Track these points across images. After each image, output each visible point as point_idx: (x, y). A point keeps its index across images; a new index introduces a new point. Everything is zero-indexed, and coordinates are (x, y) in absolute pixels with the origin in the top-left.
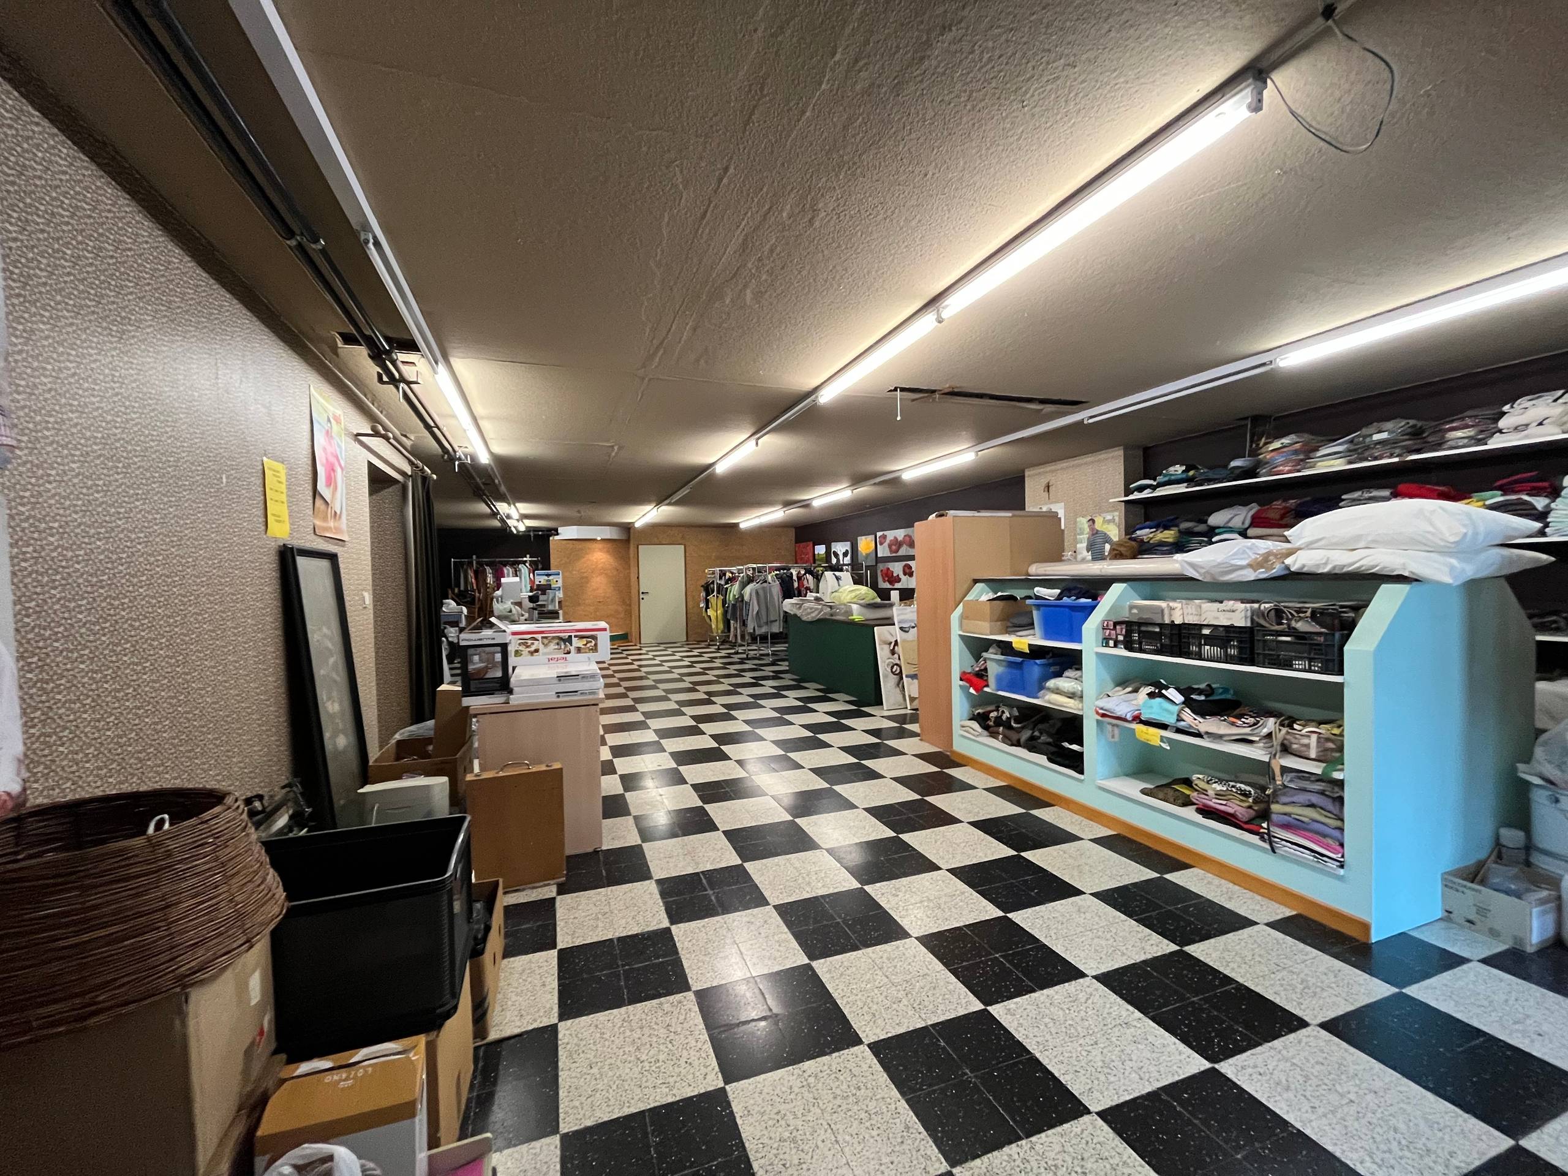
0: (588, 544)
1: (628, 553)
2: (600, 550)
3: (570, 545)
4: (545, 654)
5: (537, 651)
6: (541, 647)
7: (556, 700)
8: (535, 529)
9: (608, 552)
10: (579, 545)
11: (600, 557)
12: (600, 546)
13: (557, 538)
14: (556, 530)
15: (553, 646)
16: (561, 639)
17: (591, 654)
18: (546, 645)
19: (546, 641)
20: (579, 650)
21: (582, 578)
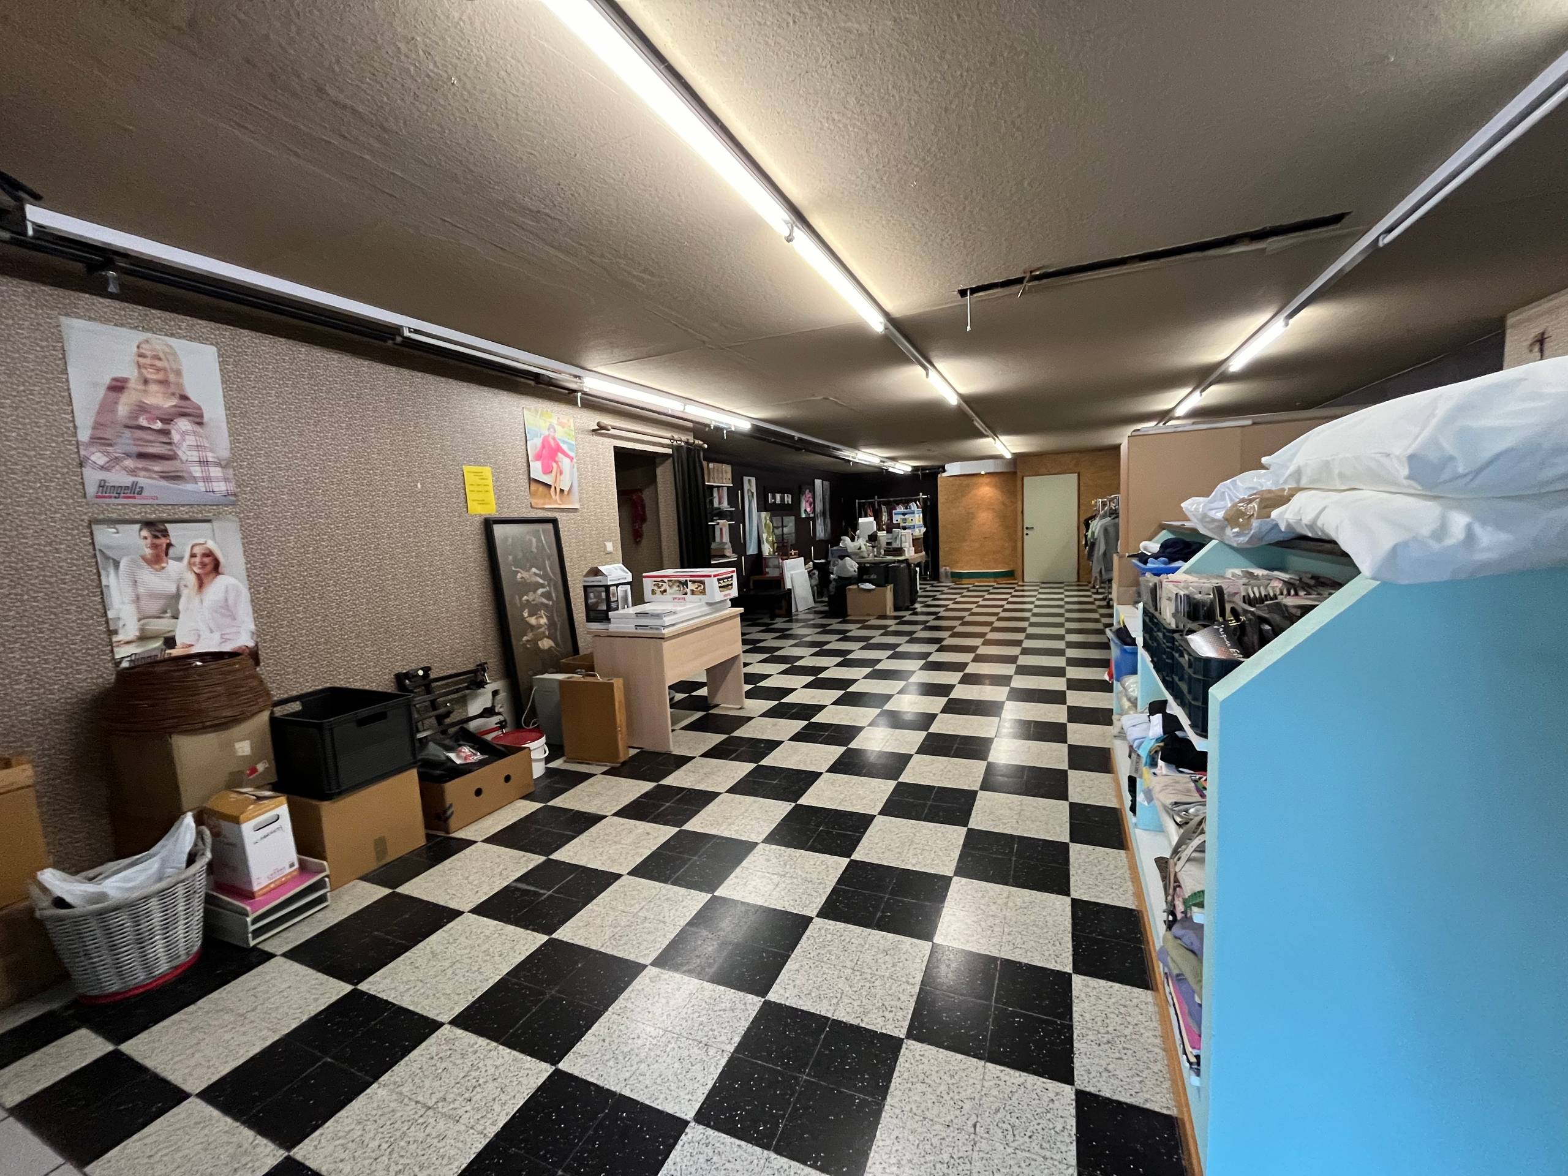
0: (974, 479)
1: (1015, 486)
2: (987, 484)
3: (958, 481)
4: (670, 594)
5: (665, 591)
6: (668, 588)
7: (634, 630)
8: (923, 468)
9: (995, 486)
10: (966, 481)
11: (987, 492)
12: (987, 480)
13: (944, 475)
14: (943, 467)
15: (675, 588)
16: (680, 582)
17: (701, 596)
18: (670, 587)
19: (671, 584)
20: (693, 593)
21: (968, 513)
